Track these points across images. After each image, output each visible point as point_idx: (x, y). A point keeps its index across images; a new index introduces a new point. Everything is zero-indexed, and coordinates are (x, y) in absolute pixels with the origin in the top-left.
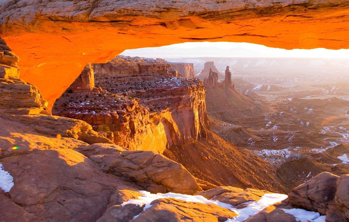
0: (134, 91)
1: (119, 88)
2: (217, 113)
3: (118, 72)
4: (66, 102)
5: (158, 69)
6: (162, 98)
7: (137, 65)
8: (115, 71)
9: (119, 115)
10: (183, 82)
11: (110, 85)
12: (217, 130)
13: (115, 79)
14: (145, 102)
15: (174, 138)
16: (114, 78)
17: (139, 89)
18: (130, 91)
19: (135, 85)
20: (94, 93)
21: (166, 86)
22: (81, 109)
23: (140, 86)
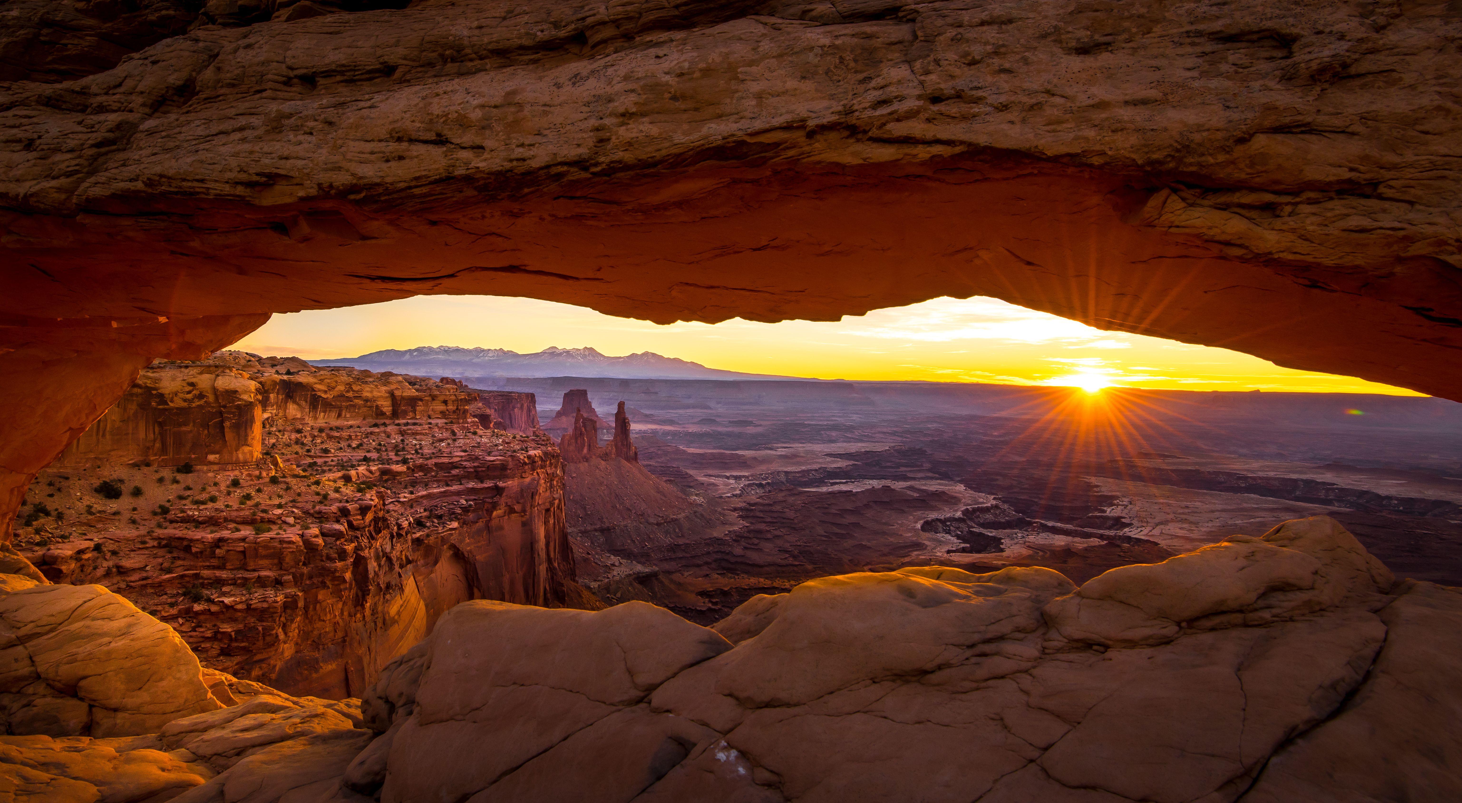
0: (373, 468)
1: (332, 461)
2: (596, 530)
3: (334, 414)
4: (169, 501)
5: (442, 408)
6: (449, 488)
7: (387, 395)
8: (325, 412)
9: (327, 539)
10: (507, 443)
11: (308, 451)
12: (595, 581)
13: (324, 435)
14: (402, 500)
16: (321, 430)
17: (389, 461)
18: (362, 469)
19: (378, 451)
20: (257, 473)
21: (463, 454)
22: (212, 522)
23: (392, 455)
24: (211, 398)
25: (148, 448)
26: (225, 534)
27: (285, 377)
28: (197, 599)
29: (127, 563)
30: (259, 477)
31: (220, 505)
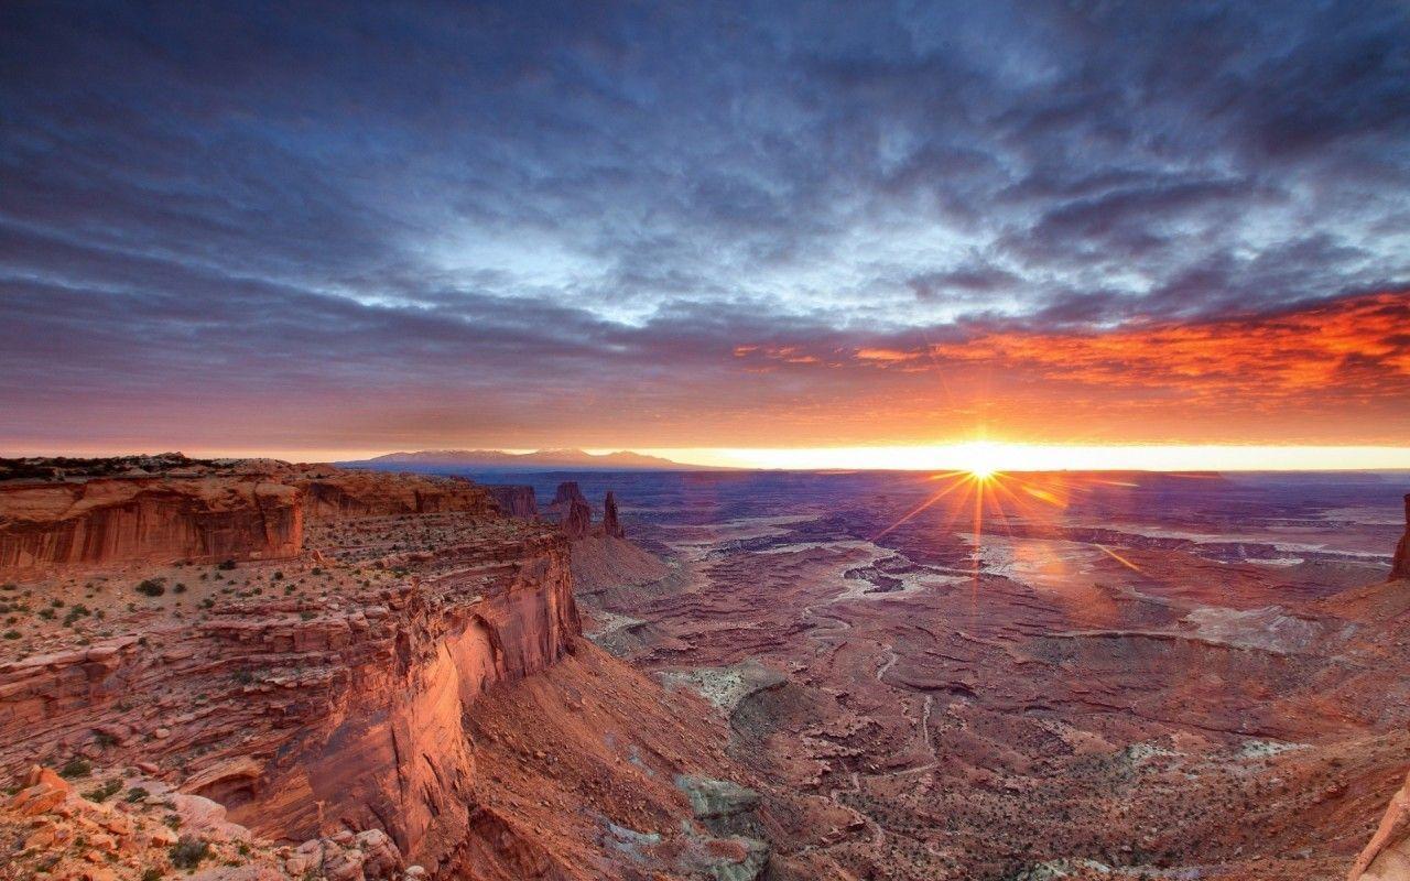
0: (403, 555)
1: (364, 551)
3: (362, 511)
4: (213, 595)
5: (463, 502)
6: (472, 569)
7: (412, 493)
8: (355, 509)
9: (371, 621)
10: (522, 530)
11: (341, 543)
13: (354, 529)
14: (431, 581)
15: (499, 664)
16: (352, 525)
17: (417, 549)
18: (392, 556)
19: (406, 540)
20: (300, 566)
21: (483, 540)
22: (260, 612)
23: (419, 543)
24: (252, 503)
25: (190, 549)
26: (273, 622)
27: (316, 481)
28: (247, 681)
29: (174, 654)
30: (302, 570)
31: (264, 596)
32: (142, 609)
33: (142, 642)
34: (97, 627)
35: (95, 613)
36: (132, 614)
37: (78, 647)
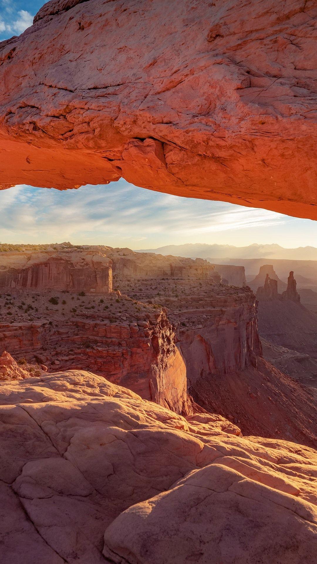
0: (162, 299)
1: (144, 294)
2: (275, 335)
4: (76, 307)
5: (195, 272)
6: (198, 310)
7: (169, 265)
9: (140, 327)
10: (227, 290)
11: (133, 289)
12: (273, 358)
13: (140, 282)
14: (175, 313)
15: (211, 364)
16: (139, 281)
17: (169, 296)
18: (157, 299)
19: (164, 291)
20: (110, 297)
21: (205, 294)
22: (92, 317)
23: (171, 293)
24: (91, 265)
25: (68, 285)
26: (98, 322)
27: (123, 257)
28: (88, 347)
29: (61, 331)
30: (111, 299)
31: (95, 310)
32: (51, 309)
33: (51, 323)
34: (36, 315)
35: (35, 309)
36: (47, 311)
37: (29, 321)
